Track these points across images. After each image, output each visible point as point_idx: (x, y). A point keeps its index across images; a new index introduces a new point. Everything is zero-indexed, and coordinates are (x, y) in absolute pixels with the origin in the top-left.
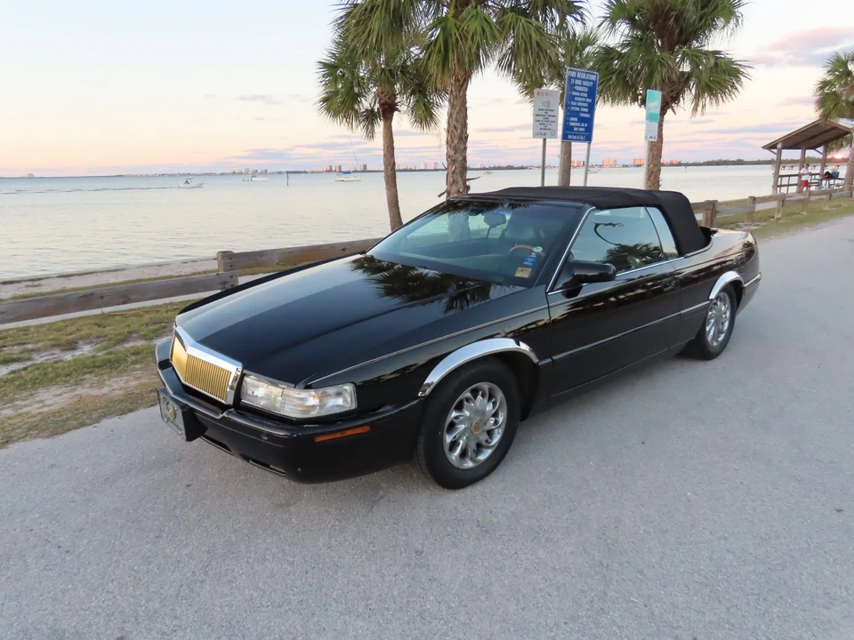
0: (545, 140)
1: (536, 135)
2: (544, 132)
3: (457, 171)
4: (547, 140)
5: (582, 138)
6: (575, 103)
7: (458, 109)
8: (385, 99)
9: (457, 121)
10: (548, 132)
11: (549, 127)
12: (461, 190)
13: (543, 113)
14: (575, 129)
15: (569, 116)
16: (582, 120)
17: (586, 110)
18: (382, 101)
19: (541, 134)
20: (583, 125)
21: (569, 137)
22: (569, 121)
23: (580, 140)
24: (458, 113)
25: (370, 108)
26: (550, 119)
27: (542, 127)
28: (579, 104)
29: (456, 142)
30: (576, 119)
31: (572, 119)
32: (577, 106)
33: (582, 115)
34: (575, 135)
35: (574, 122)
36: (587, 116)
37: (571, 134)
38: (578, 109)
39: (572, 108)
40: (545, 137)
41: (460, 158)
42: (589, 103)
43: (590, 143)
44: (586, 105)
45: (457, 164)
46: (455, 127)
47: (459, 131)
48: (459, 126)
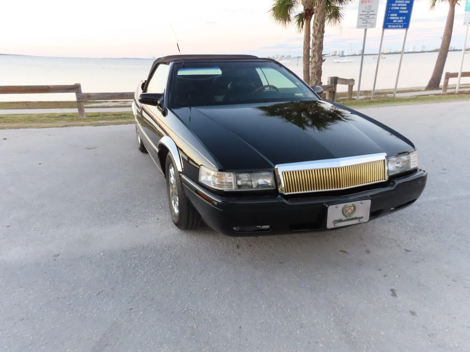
0: (366, 29)
1: (359, 27)
2: (365, 24)
3: (316, 50)
4: (368, 29)
5: (400, 26)
6: (395, 5)
7: (319, 13)
8: (307, 7)
9: (318, 20)
10: (368, 25)
11: (369, 21)
12: (317, 61)
13: (365, 13)
14: (394, 21)
15: (390, 14)
16: (400, 15)
17: (405, 8)
18: (306, 8)
19: (363, 26)
20: (401, 18)
21: (389, 26)
22: (390, 16)
23: (398, 28)
24: (318, 16)
25: (301, 13)
26: (371, 16)
27: (364, 21)
28: (399, 5)
29: (316, 33)
30: (396, 15)
31: (393, 15)
32: (397, 6)
33: (401, 12)
34: (394, 25)
35: (394, 16)
36: (406, 12)
37: (390, 25)
38: (398, 8)
39: (392, 8)
40: (366, 28)
41: (318, 43)
42: (408, 4)
43: (407, 30)
44: (405, 5)
45: (316, 46)
46: (316, 24)
47: (318, 27)
48: (318, 24)
